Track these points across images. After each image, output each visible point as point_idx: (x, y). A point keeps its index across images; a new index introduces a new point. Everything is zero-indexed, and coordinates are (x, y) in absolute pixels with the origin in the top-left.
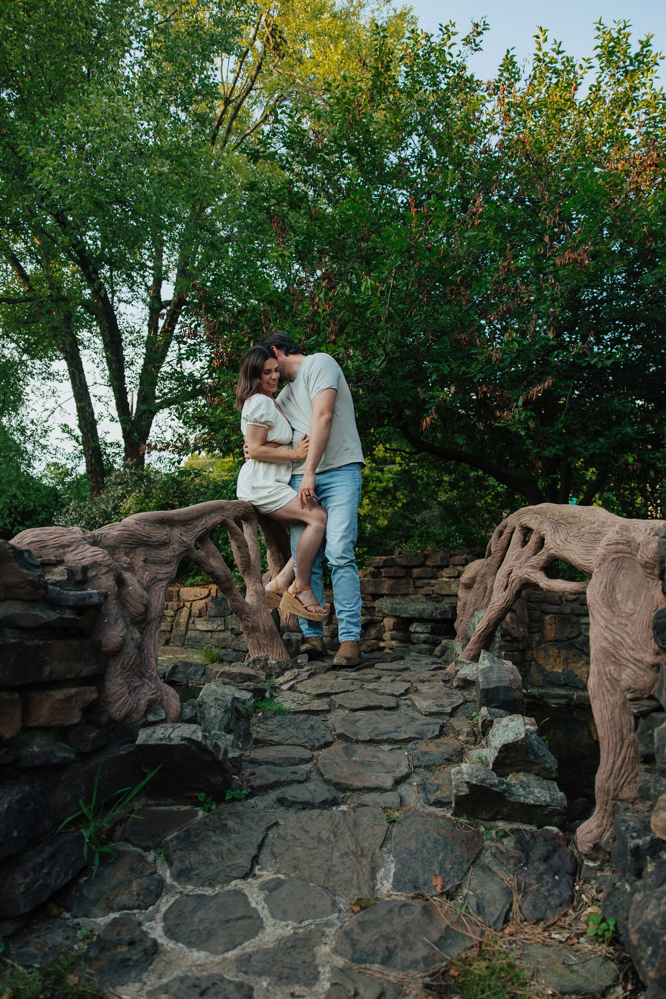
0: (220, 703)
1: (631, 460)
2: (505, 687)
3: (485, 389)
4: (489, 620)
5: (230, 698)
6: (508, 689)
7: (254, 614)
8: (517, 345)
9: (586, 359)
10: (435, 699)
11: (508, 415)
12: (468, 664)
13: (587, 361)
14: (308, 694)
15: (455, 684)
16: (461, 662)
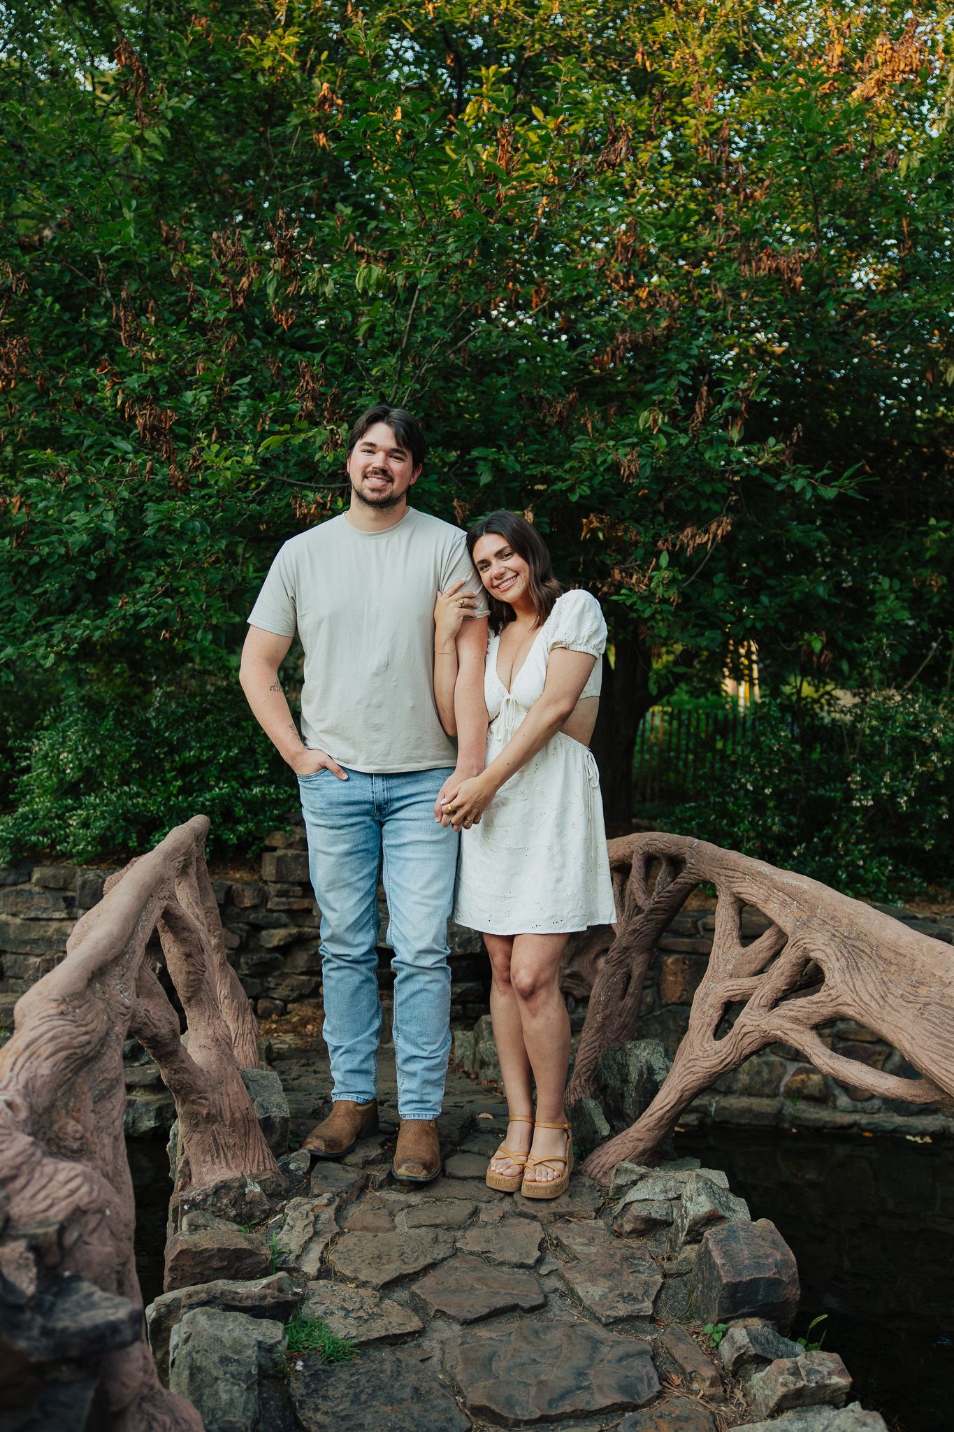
0: (233, 1368)
1: (817, 646)
2: (769, 1279)
3: (596, 524)
4: (683, 1090)
5: (251, 1353)
6: (774, 1283)
7: (214, 1089)
8: (664, 442)
9: (783, 477)
10: (609, 1276)
11: (639, 581)
12: (642, 1177)
13: (785, 481)
14: (364, 1284)
15: (628, 1227)
16: (626, 1171)
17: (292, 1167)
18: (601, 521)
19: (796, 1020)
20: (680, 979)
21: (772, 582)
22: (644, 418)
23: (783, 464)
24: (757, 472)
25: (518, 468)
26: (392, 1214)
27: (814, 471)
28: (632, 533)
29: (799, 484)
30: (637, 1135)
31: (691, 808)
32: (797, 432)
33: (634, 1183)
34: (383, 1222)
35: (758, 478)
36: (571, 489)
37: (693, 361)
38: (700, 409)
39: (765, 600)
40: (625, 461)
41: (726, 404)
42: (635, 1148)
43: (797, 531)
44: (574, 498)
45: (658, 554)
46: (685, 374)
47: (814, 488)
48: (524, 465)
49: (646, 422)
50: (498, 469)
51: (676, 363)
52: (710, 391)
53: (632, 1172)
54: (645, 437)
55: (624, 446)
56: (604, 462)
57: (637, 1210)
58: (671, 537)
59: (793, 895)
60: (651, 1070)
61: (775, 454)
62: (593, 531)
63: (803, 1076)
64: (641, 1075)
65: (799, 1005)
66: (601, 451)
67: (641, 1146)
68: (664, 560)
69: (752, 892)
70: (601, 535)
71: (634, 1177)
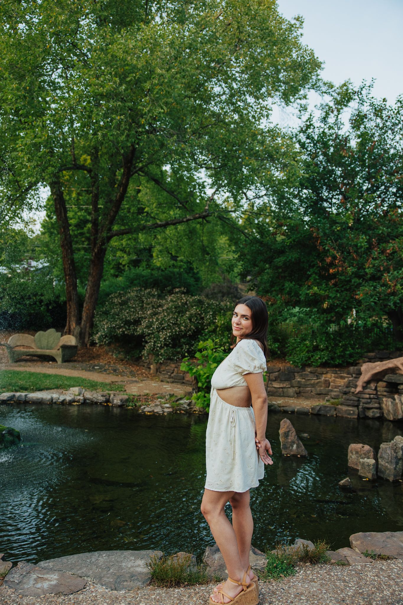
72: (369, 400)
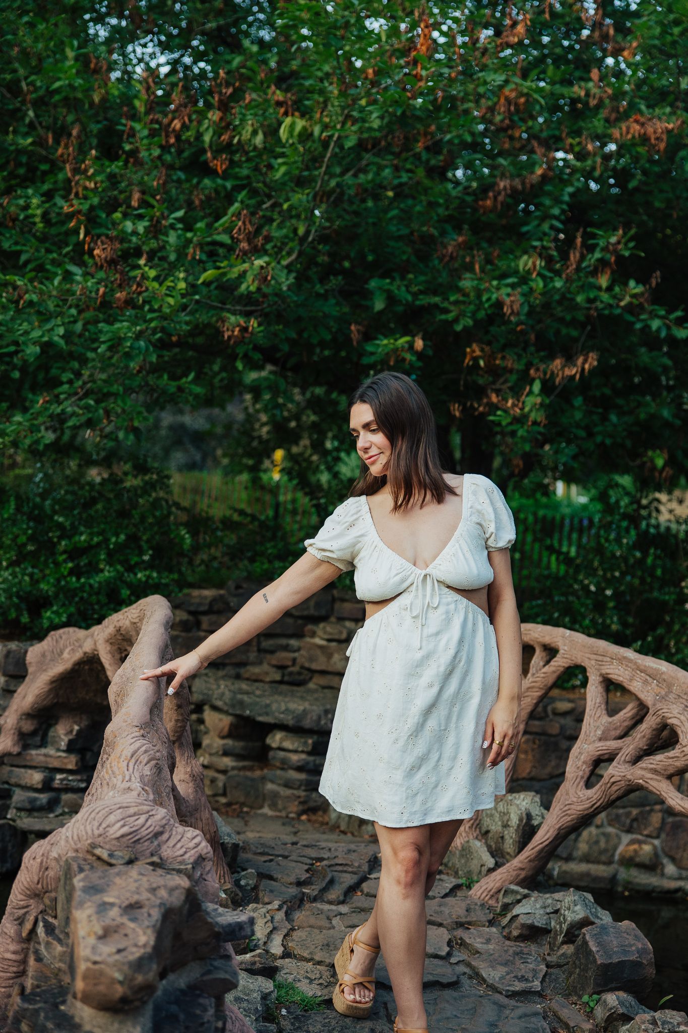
0: (245, 1005)
1: (660, 462)
2: (632, 962)
3: (478, 353)
4: (559, 829)
5: (256, 996)
6: (637, 965)
7: (191, 815)
8: (541, 284)
9: (643, 317)
10: (506, 964)
11: (514, 405)
12: (526, 896)
13: (643, 320)
14: (319, 963)
15: (515, 933)
16: (513, 892)
17: (243, 883)
18: (482, 350)
19: (655, 771)
20: (530, 757)
21: (620, 401)
22: (525, 262)
23: (641, 306)
24: (618, 311)
25: (410, 298)
26: (329, 919)
27: (669, 312)
28: (510, 361)
29: (655, 324)
30: (520, 865)
31: (538, 606)
32: (656, 279)
33: (519, 901)
34: (325, 923)
35: (620, 316)
36: (456, 320)
37: (565, 207)
38: (574, 257)
39: (614, 418)
40: (507, 300)
41: (598, 255)
42: (518, 875)
43: (644, 355)
44: (459, 328)
45: (531, 382)
46: (556, 218)
47: (669, 328)
48: (415, 295)
49: (526, 265)
50: (391, 299)
51: (551, 207)
52: (583, 244)
53: (517, 892)
54: (524, 279)
55: (507, 285)
56: (489, 299)
57: (522, 920)
58: (542, 367)
59: (653, 675)
60: (529, 816)
61: (634, 296)
62: (475, 359)
63: (636, 846)
64: (521, 820)
65: (659, 760)
66: (487, 290)
67: (523, 874)
68: (537, 387)
69: (619, 673)
70: (482, 363)
71: (519, 897)
72: (43, 798)
